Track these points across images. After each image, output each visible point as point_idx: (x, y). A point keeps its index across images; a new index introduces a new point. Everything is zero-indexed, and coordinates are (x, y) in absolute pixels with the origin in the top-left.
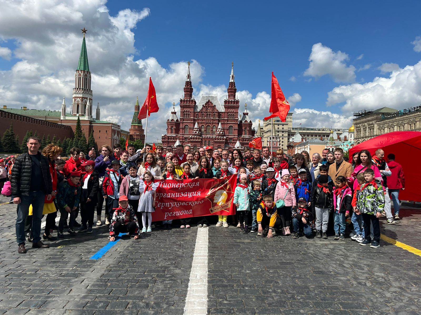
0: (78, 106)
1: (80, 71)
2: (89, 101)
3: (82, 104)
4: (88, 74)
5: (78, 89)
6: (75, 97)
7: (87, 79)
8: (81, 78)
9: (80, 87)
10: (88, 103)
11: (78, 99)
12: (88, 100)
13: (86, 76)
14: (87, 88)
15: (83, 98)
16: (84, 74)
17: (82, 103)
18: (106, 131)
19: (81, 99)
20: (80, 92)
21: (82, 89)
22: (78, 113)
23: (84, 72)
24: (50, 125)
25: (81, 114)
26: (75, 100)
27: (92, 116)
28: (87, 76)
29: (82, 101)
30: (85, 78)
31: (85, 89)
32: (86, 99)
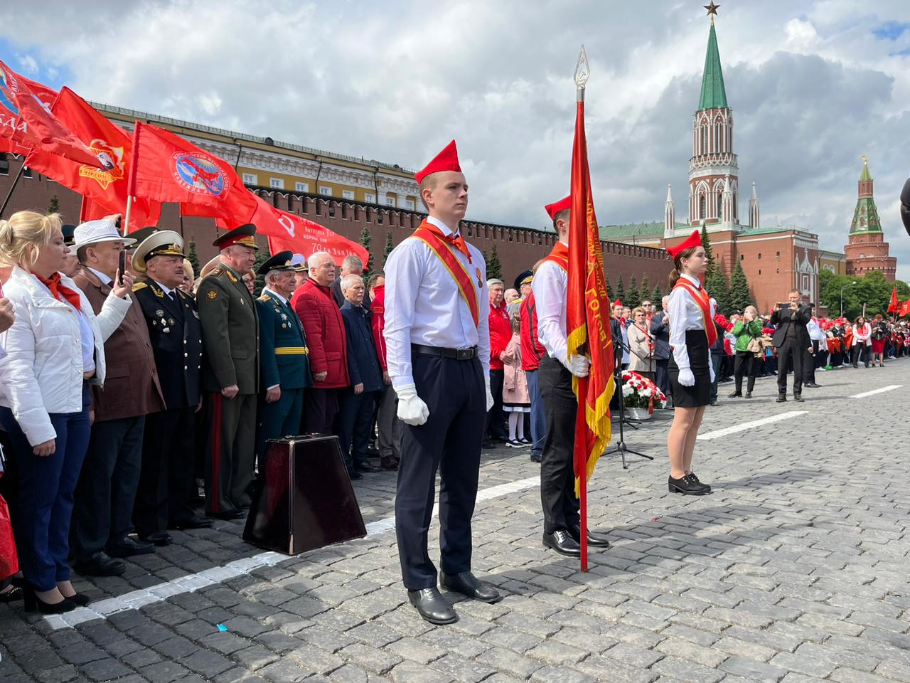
0: (702, 198)
1: (704, 113)
2: (730, 183)
3: (711, 193)
4: (724, 114)
5: (700, 157)
6: (695, 180)
7: (721, 127)
8: (706, 127)
9: (707, 151)
10: (726, 189)
11: (702, 182)
12: (727, 179)
13: (719, 119)
14: (724, 151)
15: (712, 177)
16: (714, 118)
17: (711, 190)
18: (778, 253)
19: (708, 180)
20: (705, 163)
21: (712, 155)
22: (701, 217)
23: (714, 109)
24: (638, 253)
25: (710, 218)
26: (695, 186)
27: (738, 221)
28: (721, 120)
29: (712, 184)
30: (717, 127)
31: (718, 155)
32: (721, 180)
